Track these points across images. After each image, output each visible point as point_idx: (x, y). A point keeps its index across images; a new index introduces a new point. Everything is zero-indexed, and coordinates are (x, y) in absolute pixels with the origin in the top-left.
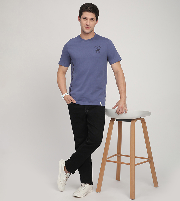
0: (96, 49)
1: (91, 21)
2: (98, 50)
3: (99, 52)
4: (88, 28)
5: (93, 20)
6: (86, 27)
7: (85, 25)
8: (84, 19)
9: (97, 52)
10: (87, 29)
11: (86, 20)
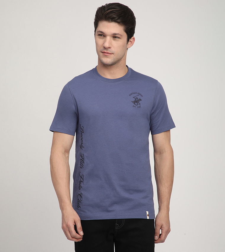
0: (134, 100)
1: (114, 40)
2: (137, 101)
3: (139, 106)
4: (106, 54)
5: (119, 38)
6: (103, 51)
7: (102, 48)
8: (100, 36)
9: (135, 105)
10: (106, 56)
11: (103, 38)
